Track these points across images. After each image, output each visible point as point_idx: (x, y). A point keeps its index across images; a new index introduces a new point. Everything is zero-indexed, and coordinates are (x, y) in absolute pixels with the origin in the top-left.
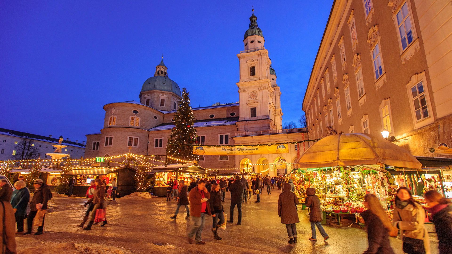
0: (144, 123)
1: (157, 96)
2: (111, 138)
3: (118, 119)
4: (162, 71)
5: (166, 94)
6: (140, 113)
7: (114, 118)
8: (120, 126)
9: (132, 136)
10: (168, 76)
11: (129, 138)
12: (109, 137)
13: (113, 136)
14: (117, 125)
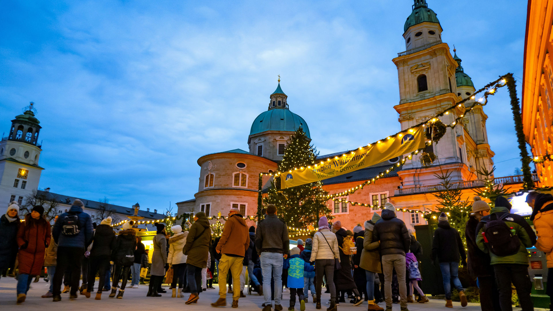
0: (253, 181)
1: (273, 140)
2: (208, 206)
3: (217, 178)
4: (279, 102)
5: (286, 135)
6: (247, 167)
7: (212, 176)
8: (220, 188)
9: (236, 201)
10: (288, 109)
11: (233, 204)
12: (205, 204)
13: (211, 203)
14: (215, 186)
